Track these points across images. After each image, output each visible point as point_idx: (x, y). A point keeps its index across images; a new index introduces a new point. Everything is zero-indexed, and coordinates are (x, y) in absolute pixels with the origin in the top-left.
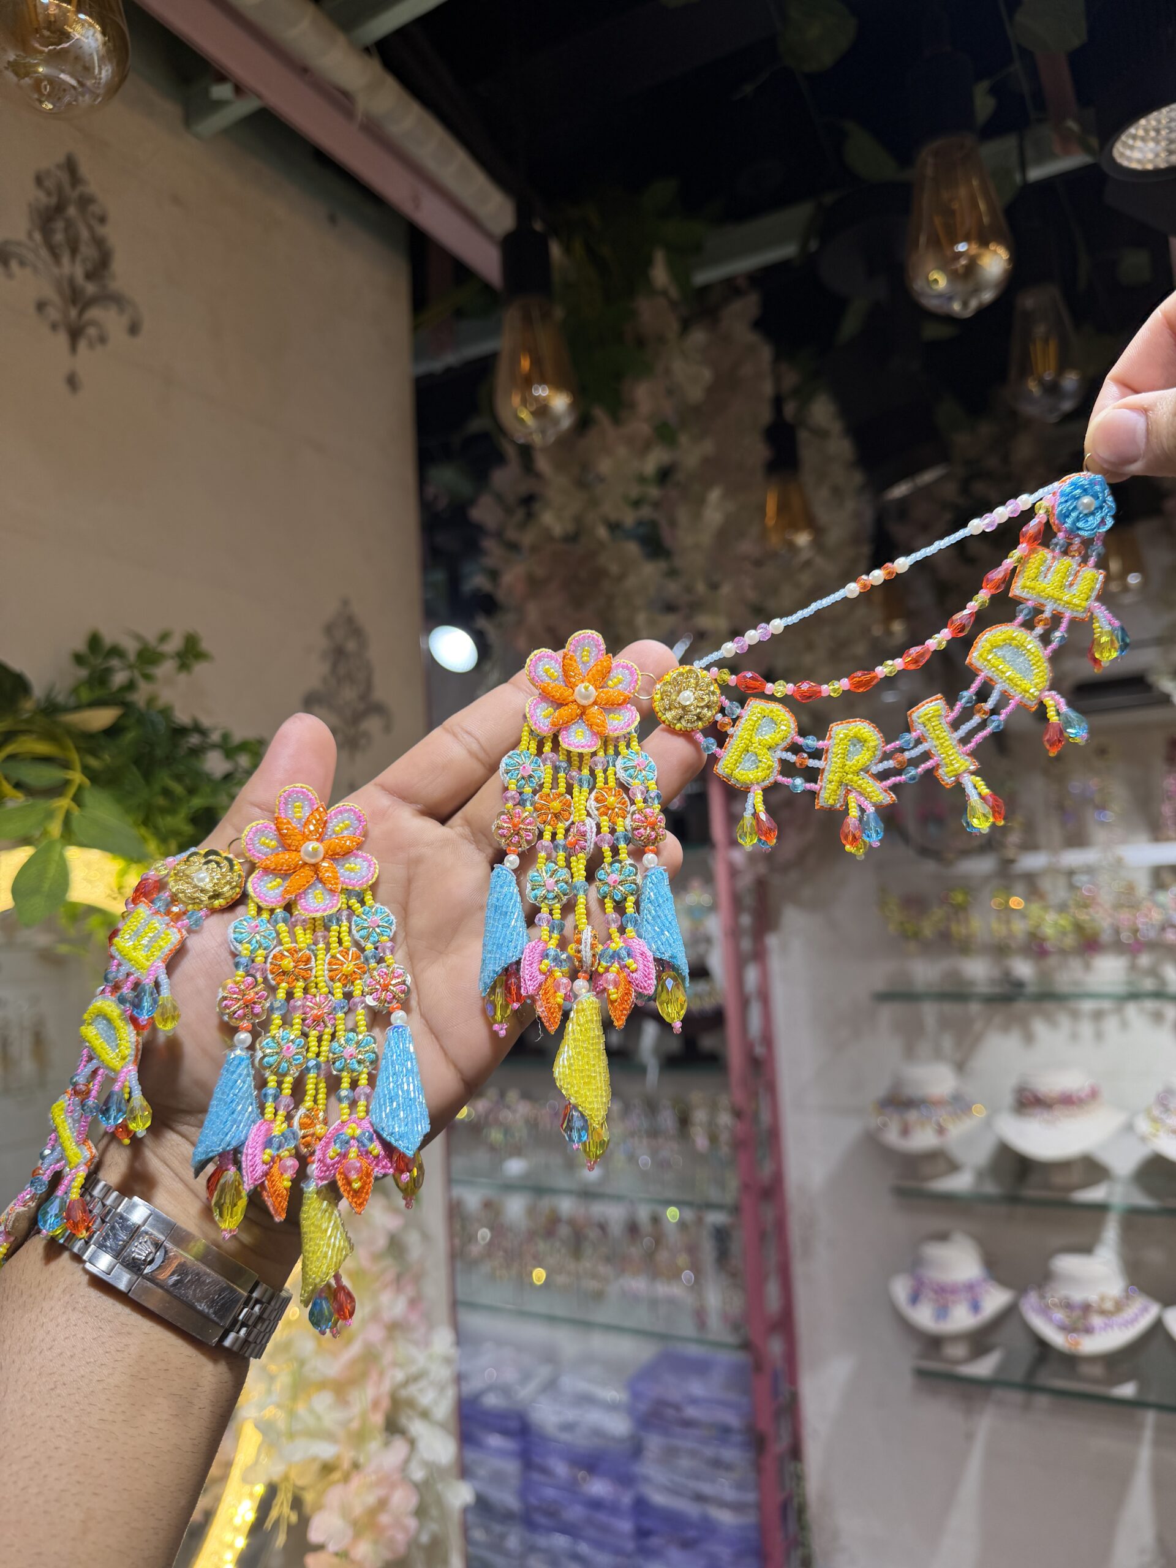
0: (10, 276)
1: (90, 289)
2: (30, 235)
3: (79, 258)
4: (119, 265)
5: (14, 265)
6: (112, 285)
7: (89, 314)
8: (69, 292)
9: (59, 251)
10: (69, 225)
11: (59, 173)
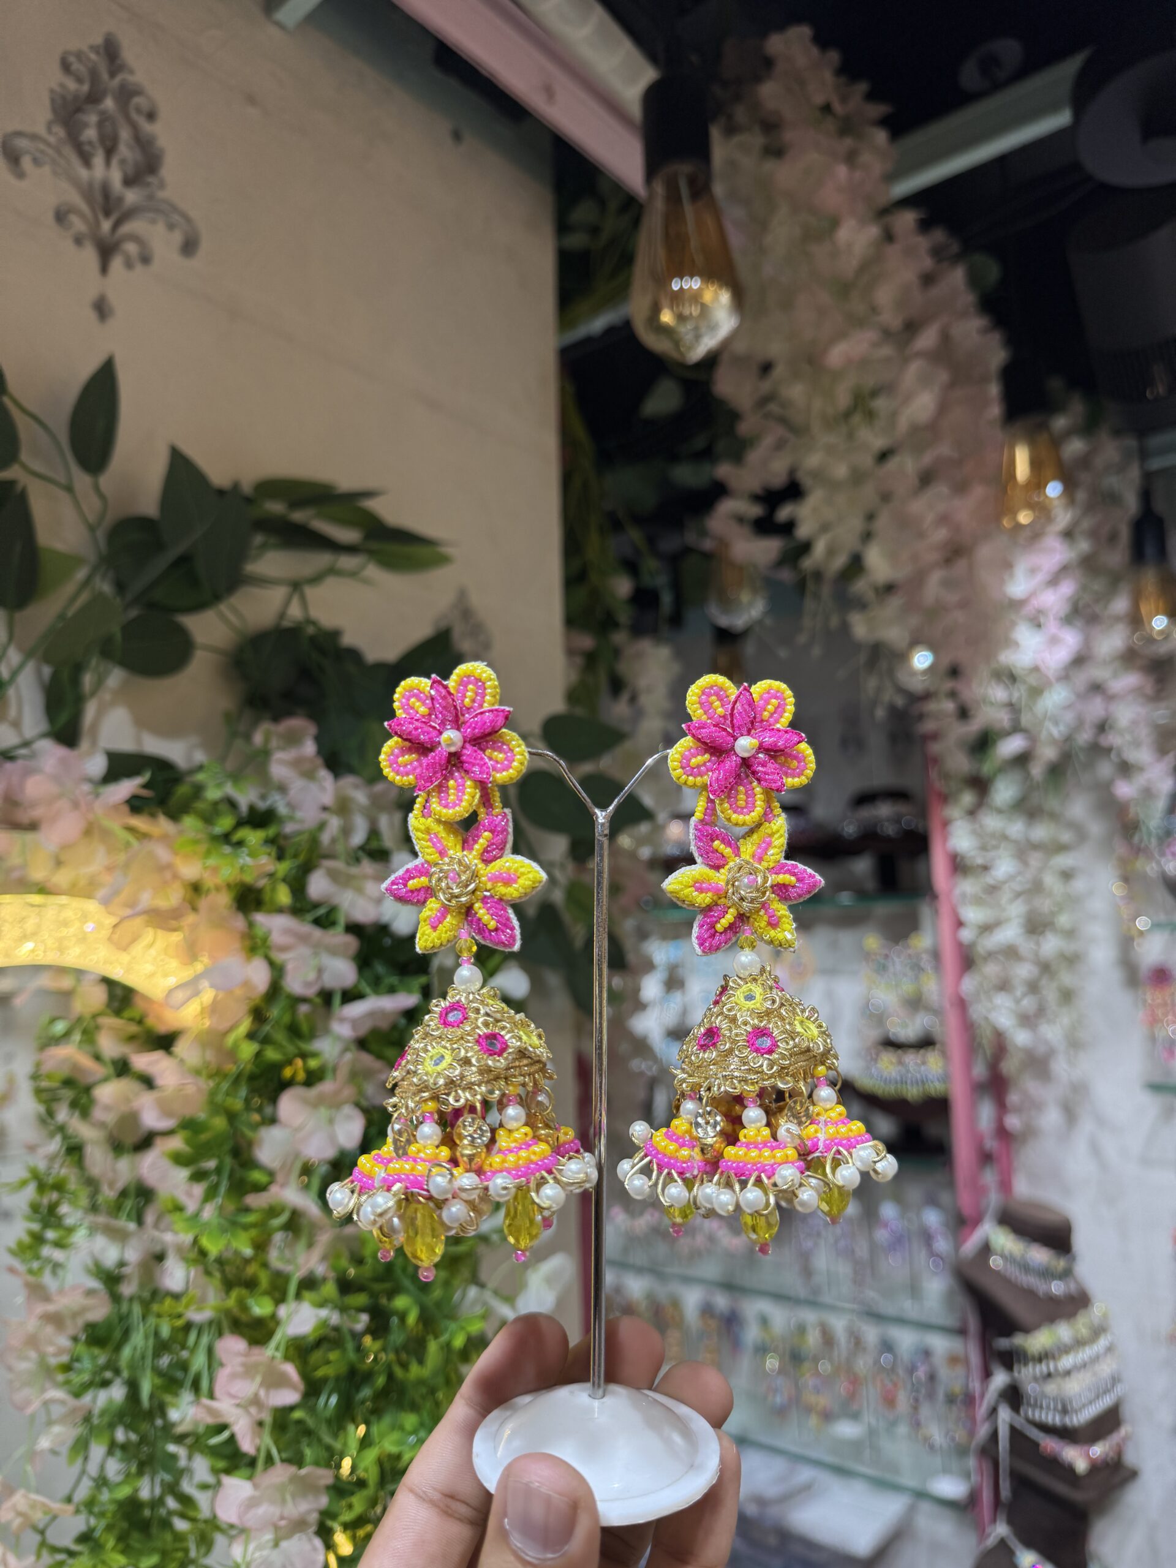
0: (21, 175)
1: (131, 197)
2: (49, 130)
3: (115, 162)
4: (169, 170)
5: (26, 163)
6: (161, 194)
7: (127, 228)
8: (99, 198)
9: (87, 148)
10: (104, 119)
11: (93, 56)
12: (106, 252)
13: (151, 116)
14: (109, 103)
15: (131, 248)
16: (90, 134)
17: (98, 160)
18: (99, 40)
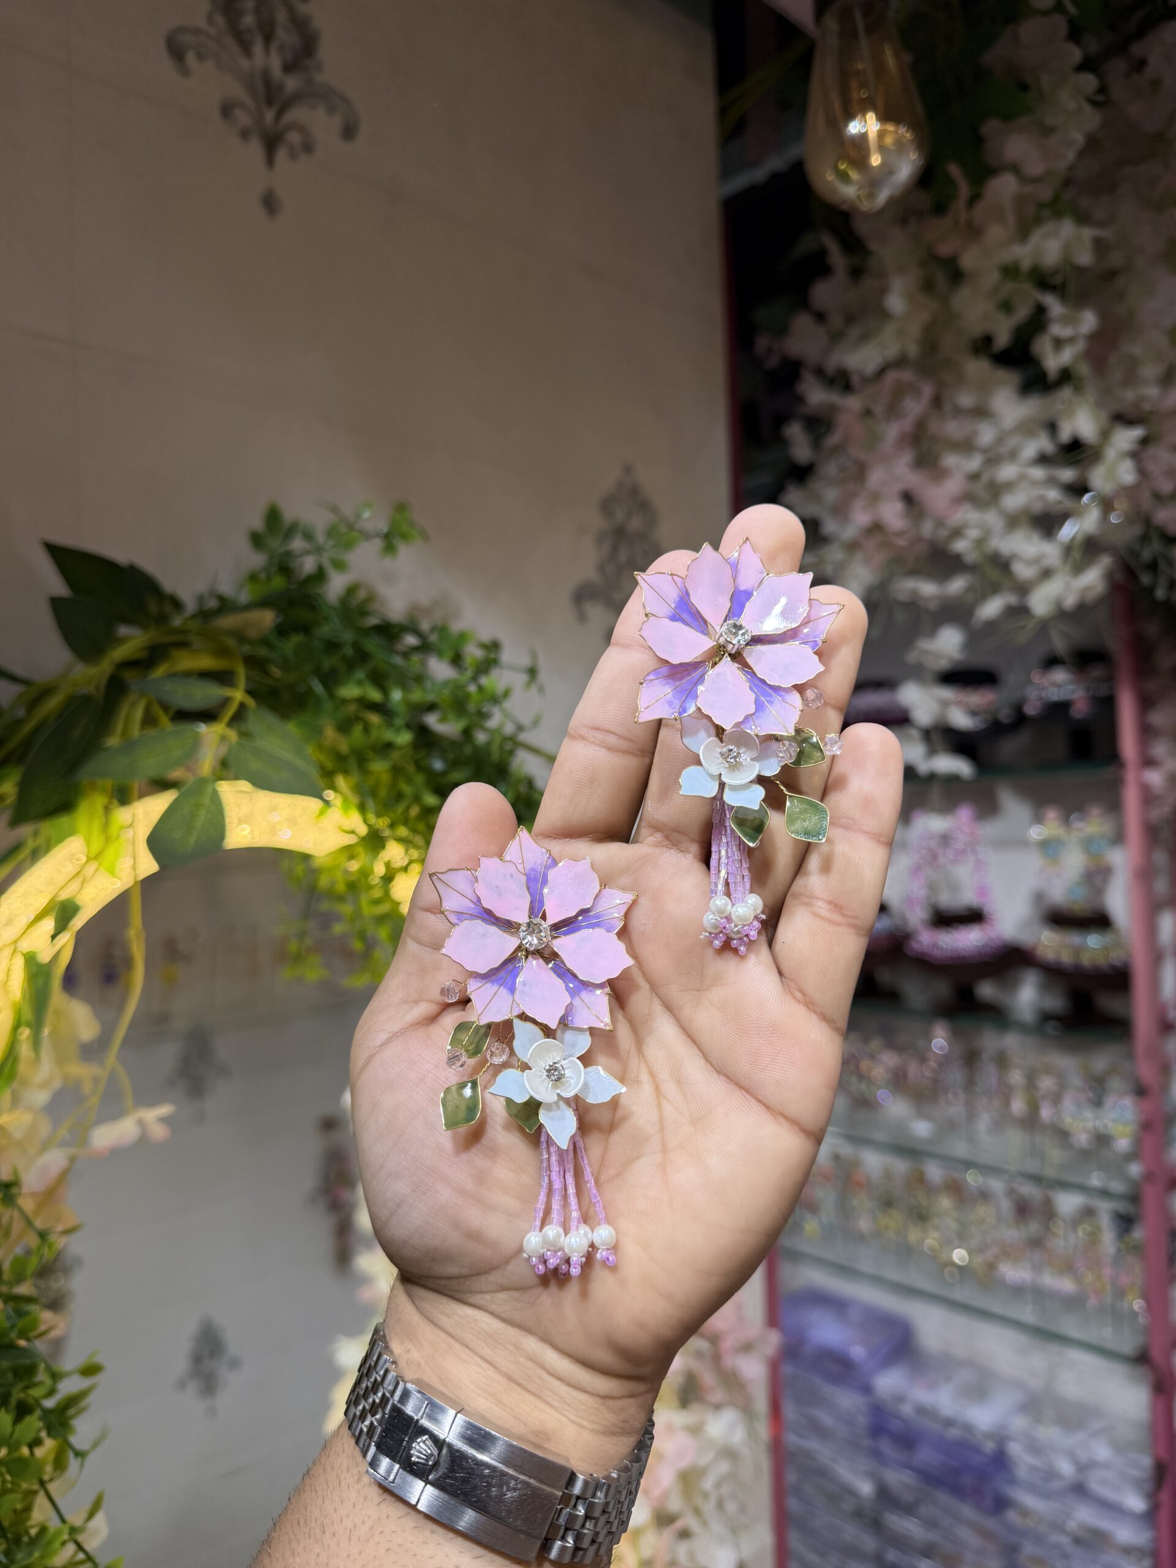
0: (185, 72)
1: (292, 83)
2: (210, 19)
3: (274, 48)
4: (327, 51)
5: (190, 58)
6: (319, 78)
7: (289, 117)
8: (262, 88)
9: (248, 36)
10: (261, 4)
12: (271, 143)
15: (294, 137)
16: (248, 21)
17: (258, 48)
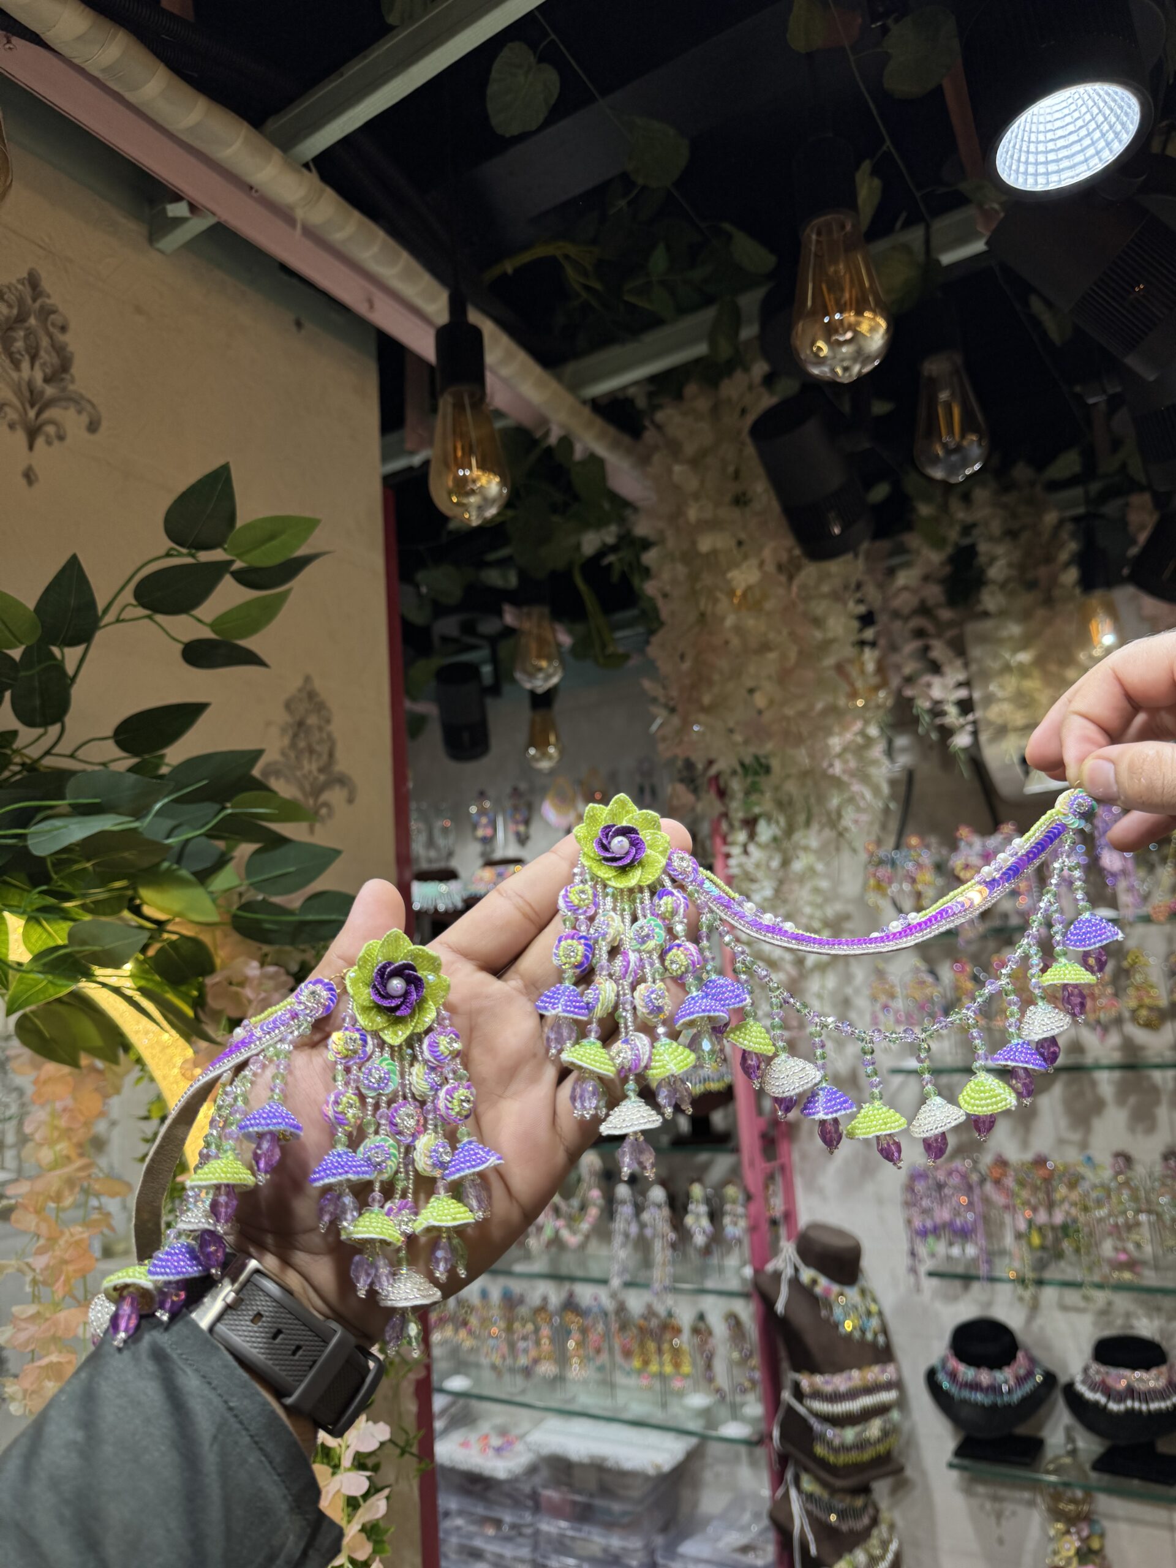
1: (50, 391)
3: (37, 365)
4: (78, 368)
6: (71, 387)
8: (27, 394)
9: (18, 356)
10: (30, 333)
11: (20, 287)
12: (32, 434)
13: (63, 329)
14: (32, 321)
15: (50, 429)
16: (19, 345)
17: (25, 365)
18: (25, 275)
